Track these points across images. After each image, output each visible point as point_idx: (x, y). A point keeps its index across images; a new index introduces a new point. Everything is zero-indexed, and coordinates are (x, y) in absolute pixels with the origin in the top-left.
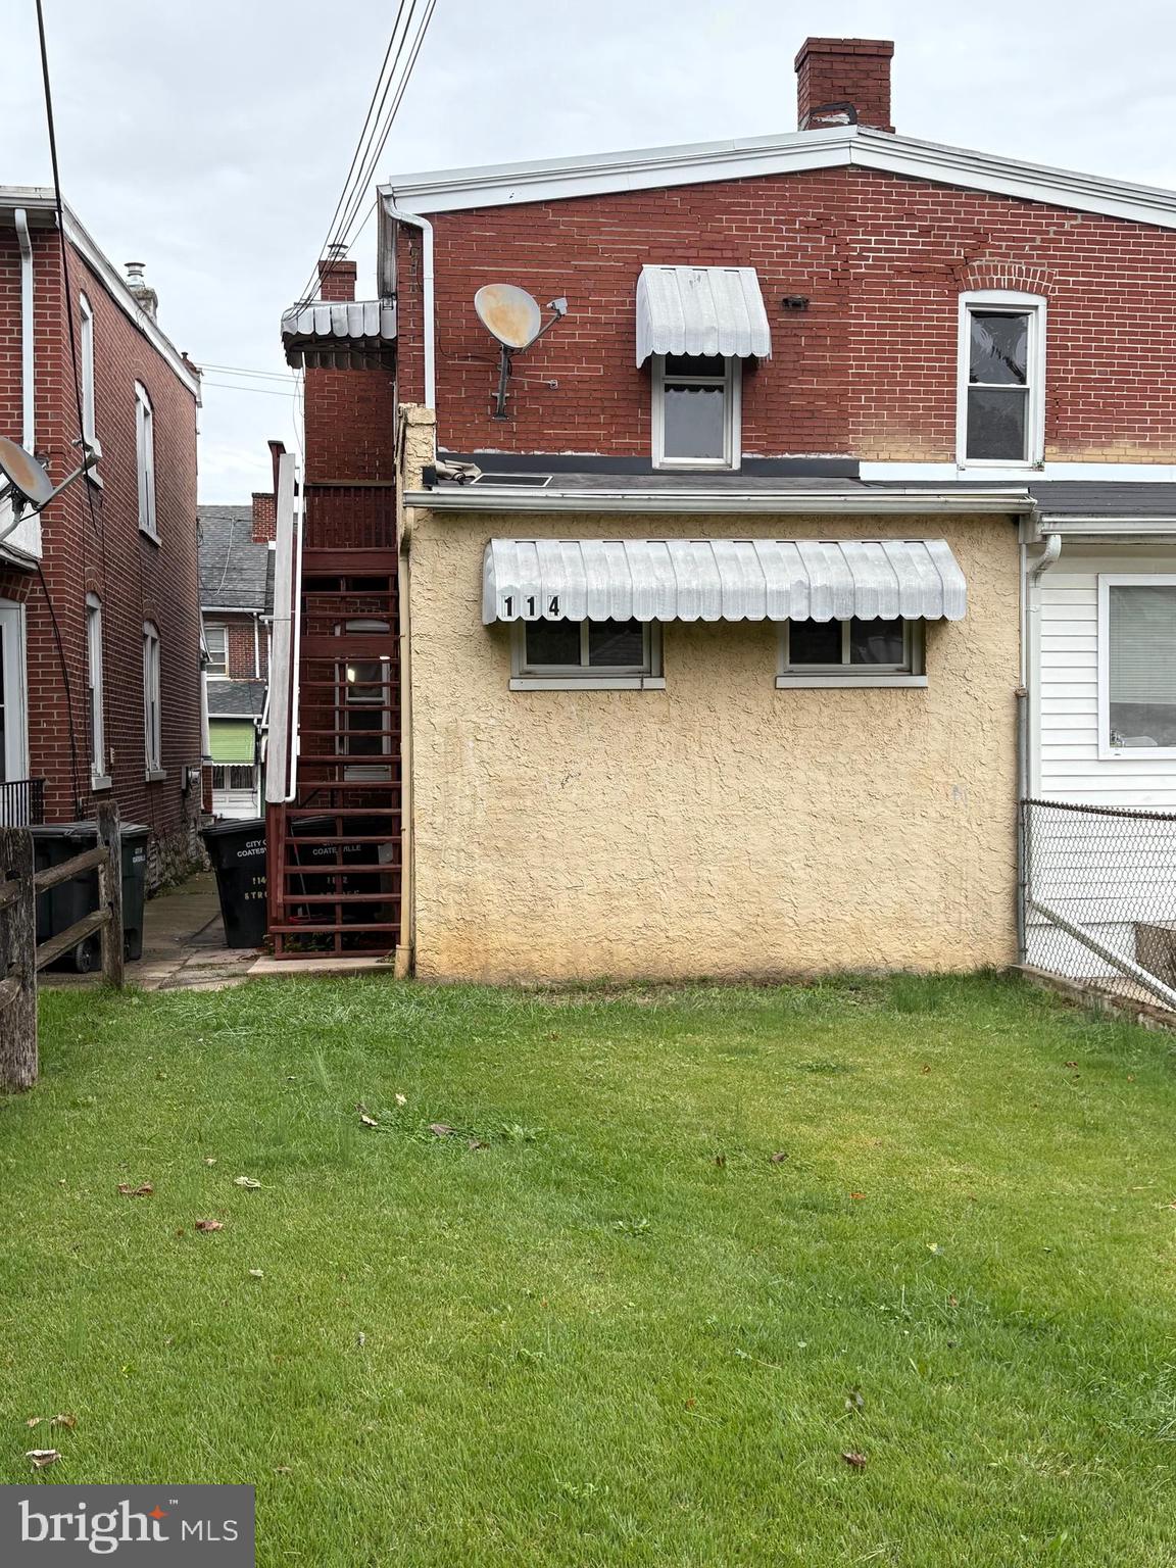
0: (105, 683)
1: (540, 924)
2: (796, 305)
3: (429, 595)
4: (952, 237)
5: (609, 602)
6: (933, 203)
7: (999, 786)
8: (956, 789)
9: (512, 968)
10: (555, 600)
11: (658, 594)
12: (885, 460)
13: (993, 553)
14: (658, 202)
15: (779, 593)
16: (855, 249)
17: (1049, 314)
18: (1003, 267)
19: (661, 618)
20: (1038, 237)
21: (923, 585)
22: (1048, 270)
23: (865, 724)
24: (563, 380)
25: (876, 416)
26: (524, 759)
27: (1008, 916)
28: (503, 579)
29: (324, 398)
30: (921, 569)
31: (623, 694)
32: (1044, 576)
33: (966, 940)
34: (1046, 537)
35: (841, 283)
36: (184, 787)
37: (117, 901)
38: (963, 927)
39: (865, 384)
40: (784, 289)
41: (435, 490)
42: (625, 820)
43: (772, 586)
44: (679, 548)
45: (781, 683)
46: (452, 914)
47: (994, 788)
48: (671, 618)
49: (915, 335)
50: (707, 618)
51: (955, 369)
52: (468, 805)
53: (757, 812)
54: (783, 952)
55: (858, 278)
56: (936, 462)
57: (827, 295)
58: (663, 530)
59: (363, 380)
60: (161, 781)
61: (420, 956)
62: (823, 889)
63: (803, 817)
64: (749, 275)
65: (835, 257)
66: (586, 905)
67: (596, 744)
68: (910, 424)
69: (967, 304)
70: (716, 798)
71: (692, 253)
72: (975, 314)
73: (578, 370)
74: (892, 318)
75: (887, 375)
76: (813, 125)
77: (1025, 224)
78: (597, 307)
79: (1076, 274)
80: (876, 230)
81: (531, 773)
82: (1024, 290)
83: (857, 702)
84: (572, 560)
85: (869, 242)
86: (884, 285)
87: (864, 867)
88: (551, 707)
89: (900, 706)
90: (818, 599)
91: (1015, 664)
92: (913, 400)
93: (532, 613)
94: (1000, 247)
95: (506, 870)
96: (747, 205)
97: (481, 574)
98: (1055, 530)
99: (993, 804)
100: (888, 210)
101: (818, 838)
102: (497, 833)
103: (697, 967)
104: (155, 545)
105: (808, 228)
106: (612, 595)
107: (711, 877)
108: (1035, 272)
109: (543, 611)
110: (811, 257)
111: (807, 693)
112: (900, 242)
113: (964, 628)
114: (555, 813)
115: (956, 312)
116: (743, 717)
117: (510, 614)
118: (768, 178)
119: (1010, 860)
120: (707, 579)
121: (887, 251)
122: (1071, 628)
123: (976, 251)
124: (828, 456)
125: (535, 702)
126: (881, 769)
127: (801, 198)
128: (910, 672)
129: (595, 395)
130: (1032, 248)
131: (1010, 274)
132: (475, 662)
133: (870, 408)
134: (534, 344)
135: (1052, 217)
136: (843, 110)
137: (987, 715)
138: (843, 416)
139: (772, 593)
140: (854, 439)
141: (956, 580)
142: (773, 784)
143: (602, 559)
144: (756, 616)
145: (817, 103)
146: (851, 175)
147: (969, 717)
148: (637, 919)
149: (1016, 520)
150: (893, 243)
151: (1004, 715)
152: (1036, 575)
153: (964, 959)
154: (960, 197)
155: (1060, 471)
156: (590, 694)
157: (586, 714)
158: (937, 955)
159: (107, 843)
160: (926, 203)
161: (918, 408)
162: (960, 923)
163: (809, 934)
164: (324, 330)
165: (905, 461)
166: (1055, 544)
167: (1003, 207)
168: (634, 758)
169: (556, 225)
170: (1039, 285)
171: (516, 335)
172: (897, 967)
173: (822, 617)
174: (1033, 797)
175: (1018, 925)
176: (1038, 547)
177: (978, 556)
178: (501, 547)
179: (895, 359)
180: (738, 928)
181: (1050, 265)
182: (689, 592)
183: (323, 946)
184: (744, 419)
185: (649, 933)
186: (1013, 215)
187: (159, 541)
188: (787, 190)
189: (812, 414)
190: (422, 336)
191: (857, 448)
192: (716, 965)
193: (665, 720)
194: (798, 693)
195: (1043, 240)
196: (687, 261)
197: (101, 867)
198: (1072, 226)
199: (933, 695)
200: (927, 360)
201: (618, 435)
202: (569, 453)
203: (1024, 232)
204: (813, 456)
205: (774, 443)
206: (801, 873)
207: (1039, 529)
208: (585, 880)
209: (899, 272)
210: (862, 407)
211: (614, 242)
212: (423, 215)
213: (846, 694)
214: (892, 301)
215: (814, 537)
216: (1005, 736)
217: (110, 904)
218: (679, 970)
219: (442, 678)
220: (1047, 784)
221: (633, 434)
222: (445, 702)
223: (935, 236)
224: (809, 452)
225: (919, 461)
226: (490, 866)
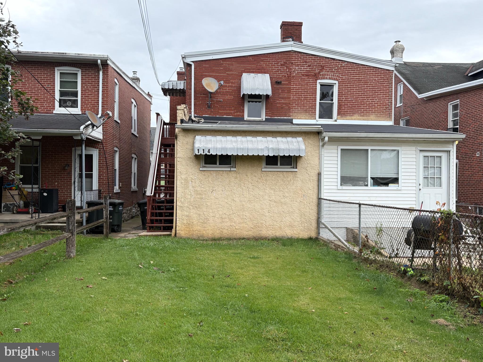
0: (119, 168)
1: (206, 225)
2: (279, 83)
3: (181, 148)
4: (316, 67)
5: (222, 150)
6: (311, 59)
7: (314, 195)
8: (304, 195)
9: (199, 235)
10: (209, 150)
11: (233, 149)
12: (299, 119)
13: (313, 141)
14: (247, 59)
15: (261, 149)
16: (293, 70)
17: (339, 85)
18: (328, 74)
19: (234, 154)
20: (336, 67)
21: (295, 148)
22: (338, 75)
23: (283, 180)
24: (223, 99)
25: (297, 108)
26: (203, 186)
27: (316, 225)
28: (197, 145)
29: (174, 103)
30: (295, 144)
31: (226, 172)
32: (325, 146)
33: (306, 230)
34: (324, 137)
35: (289, 78)
36: (144, 193)
37: (107, 217)
38: (305, 227)
39: (295, 101)
40: (276, 79)
41: (183, 124)
42: (226, 201)
43: (260, 147)
44: (239, 138)
45: (263, 170)
46: (185, 222)
47: (313, 195)
48: (236, 154)
49: (307, 90)
50: (244, 155)
51: (316, 98)
52: (189, 197)
53: (257, 199)
54: (263, 233)
55: (293, 77)
56: (311, 119)
57: (286, 81)
58: (236, 134)
59: (183, 99)
60: (137, 191)
61: (177, 232)
62: (272, 218)
63: (268, 201)
64: (267, 76)
65: (288, 72)
66: (217, 221)
67: (220, 183)
68: (305, 110)
69: (319, 83)
70: (248, 196)
71: (255, 71)
72: (321, 85)
73: (227, 97)
74: (301, 86)
75: (300, 99)
76: (283, 41)
77: (333, 64)
78: (232, 83)
79: (345, 76)
80: (298, 66)
81: (204, 189)
82: (333, 80)
83: (281, 175)
84: (214, 141)
85: (296, 68)
86: (299, 78)
87: (282, 213)
88: (209, 174)
89: (291, 176)
90: (270, 151)
91: (318, 166)
92: (306, 105)
93: (204, 153)
94: (327, 69)
95: (198, 212)
96: (267, 60)
97: (194, 143)
98: (327, 135)
99: (313, 199)
100: (301, 61)
101: (271, 206)
102: (196, 203)
103: (242, 235)
104: (137, 137)
105: (282, 65)
106: (222, 149)
107: (246, 214)
108: (335, 75)
109: (206, 152)
110: (282, 72)
111: (269, 172)
112: (303, 68)
113: (306, 158)
114: (210, 199)
115: (316, 84)
116: (254, 177)
117: (198, 153)
118: (272, 53)
119: (316, 212)
120: (245, 145)
121: (300, 70)
122: (331, 158)
123: (322, 70)
124: (286, 118)
125: (206, 173)
126: (287, 190)
127: (280, 58)
128: (294, 168)
129: (231, 103)
130: (335, 70)
131: (329, 76)
132: (192, 164)
133: (296, 107)
134: (216, 91)
135: (340, 63)
136: (291, 38)
137: (311, 178)
138: (289, 108)
139: (260, 149)
140: (292, 114)
141: (303, 147)
142: (261, 193)
143: (221, 141)
144: (256, 154)
145: (285, 36)
146: (292, 53)
147: (307, 178)
148: (229, 224)
149: (319, 133)
150: (302, 68)
151: (315, 178)
152: (323, 146)
153: (305, 235)
154: (318, 58)
155: (341, 122)
156: (219, 172)
157: (218, 176)
158: (299, 234)
159: (106, 204)
160: (310, 59)
161: (307, 107)
162: (305, 226)
163: (269, 228)
164: (171, 88)
165: (304, 119)
166: (326, 139)
167: (328, 60)
168: (229, 186)
169: (223, 64)
170: (336, 78)
171: (212, 89)
172: (290, 237)
173: (271, 155)
174: (322, 197)
175: (318, 227)
176: (323, 139)
177: (310, 141)
178: (198, 138)
179: (302, 95)
180: (252, 227)
181: (339, 74)
182: (240, 148)
183: (159, 229)
184: (266, 109)
185: (231, 227)
186: (330, 62)
187: (137, 135)
188: (277, 56)
189: (282, 108)
190: (191, 89)
191: (292, 116)
192: (247, 235)
193: (236, 178)
194: (267, 172)
195: (337, 68)
196: (253, 72)
197: (104, 209)
198: (344, 65)
199: (299, 173)
200: (309, 96)
201: (237, 112)
202: (225, 116)
203: (333, 66)
204: (282, 118)
205: (273, 115)
206: (267, 214)
207: (323, 135)
208: (217, 215)
209: (303, 75)
210: (294, 107)
211: (236, 68)
212: (192, 62)
213: (278, 173)
214: (301, 82)
215: (271, 136)
216: (316, 183)
217: (106, 218)
218: (238, 236)
219: (184, 167)
220: (325, 194)
221: (240, 112)
222: (184, 173)
223: (312, 67)
224: (281, 117)
225: (307, 119)
226: (194, 211)
